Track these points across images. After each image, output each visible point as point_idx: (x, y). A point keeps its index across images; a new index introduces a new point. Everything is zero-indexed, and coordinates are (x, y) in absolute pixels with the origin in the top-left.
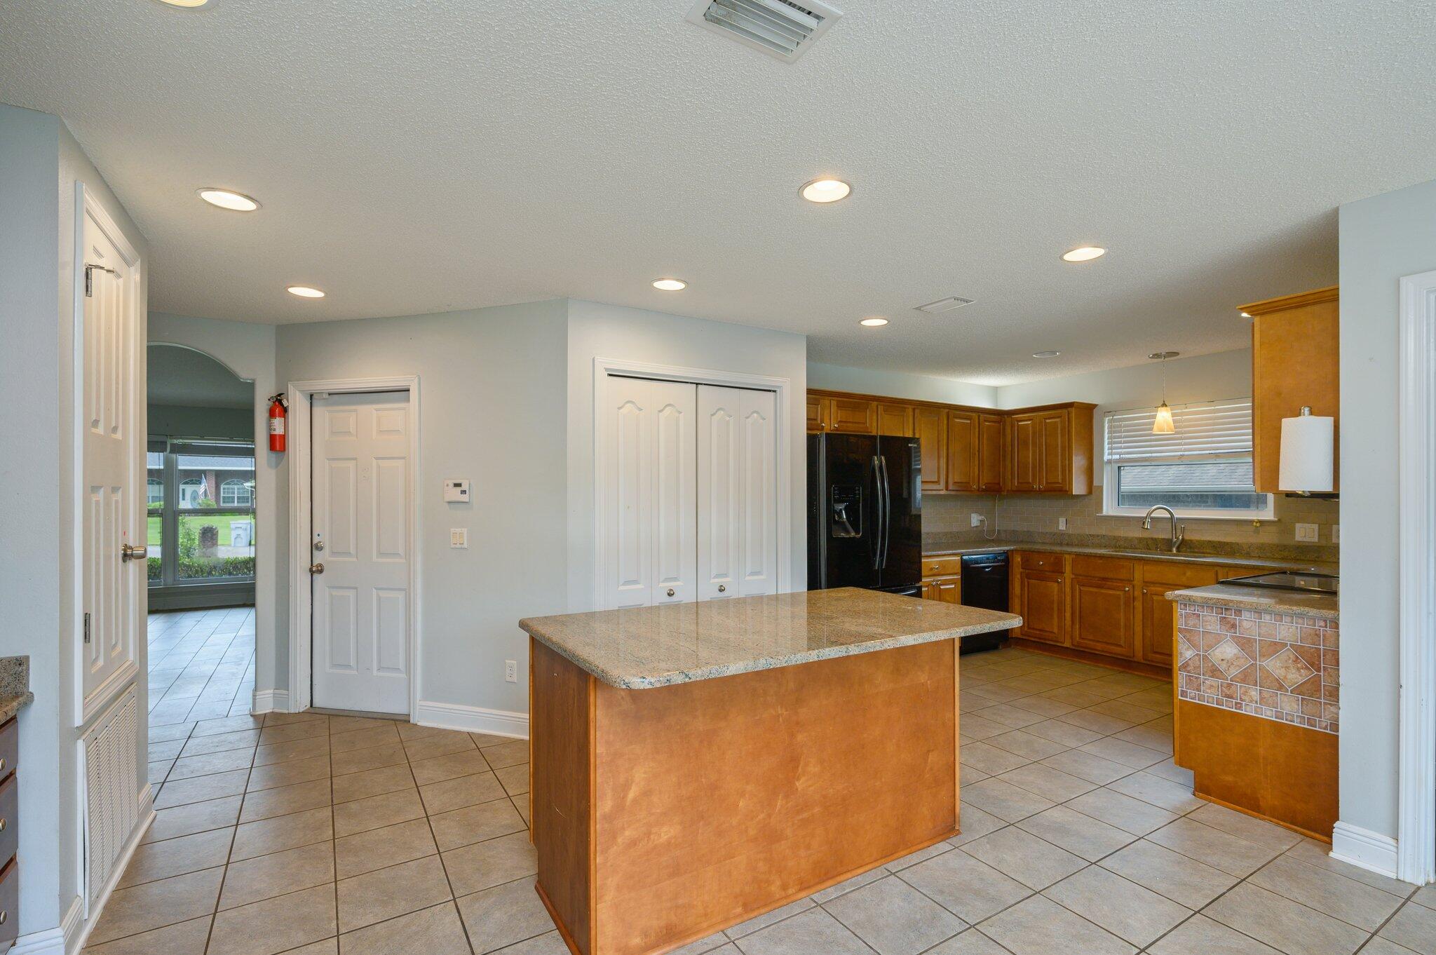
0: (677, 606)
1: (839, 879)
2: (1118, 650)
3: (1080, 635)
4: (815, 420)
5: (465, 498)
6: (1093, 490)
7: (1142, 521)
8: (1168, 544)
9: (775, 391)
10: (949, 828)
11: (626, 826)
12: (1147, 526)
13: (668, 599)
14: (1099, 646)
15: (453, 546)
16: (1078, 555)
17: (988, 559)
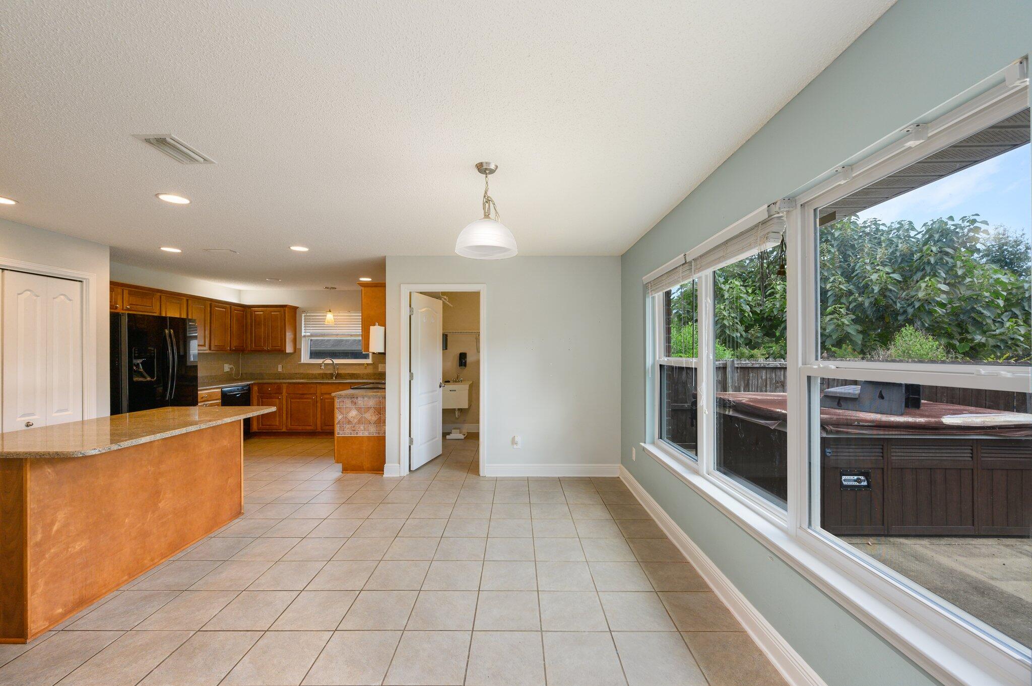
1: (183, 548)
2: (308, 428)
3: (291, 424)
4: (111, 302)
6: (297, 351)
7: (320, 365)
8: (331, 375)
9: (81, 281)
10: (238, 512)
11: (51, 546)
12: (323, 367)
14: (300, 428)
16: (290, 383)
17: (238, 389)
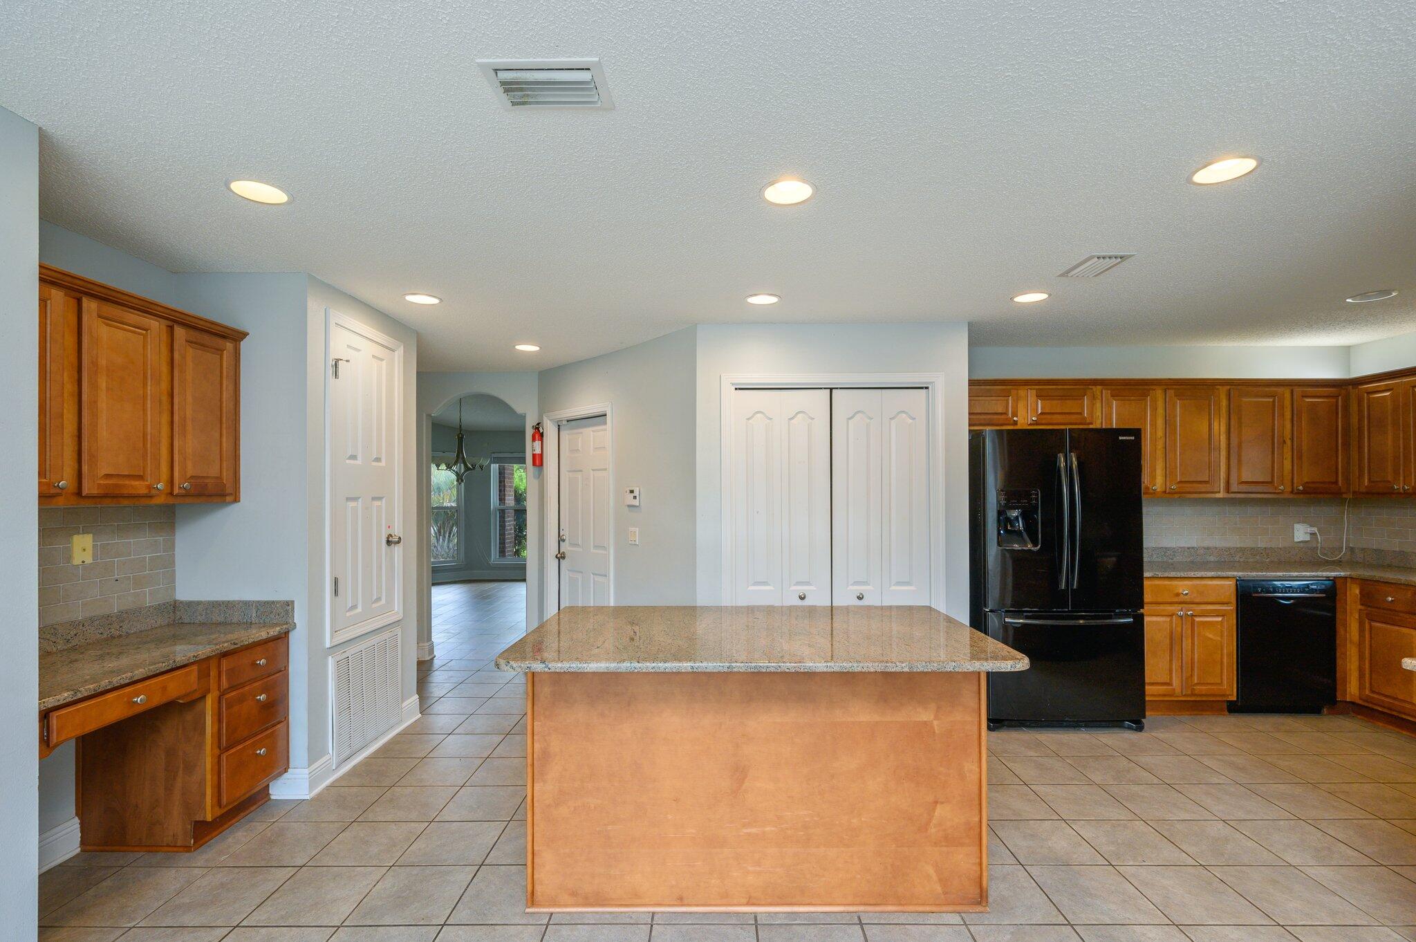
0: (812, 611)
4: (1005, 414)
5: (636, 502)
9: (927, 388)
10: (970, 900)
13: (800, 603)
15: (630, 542)
